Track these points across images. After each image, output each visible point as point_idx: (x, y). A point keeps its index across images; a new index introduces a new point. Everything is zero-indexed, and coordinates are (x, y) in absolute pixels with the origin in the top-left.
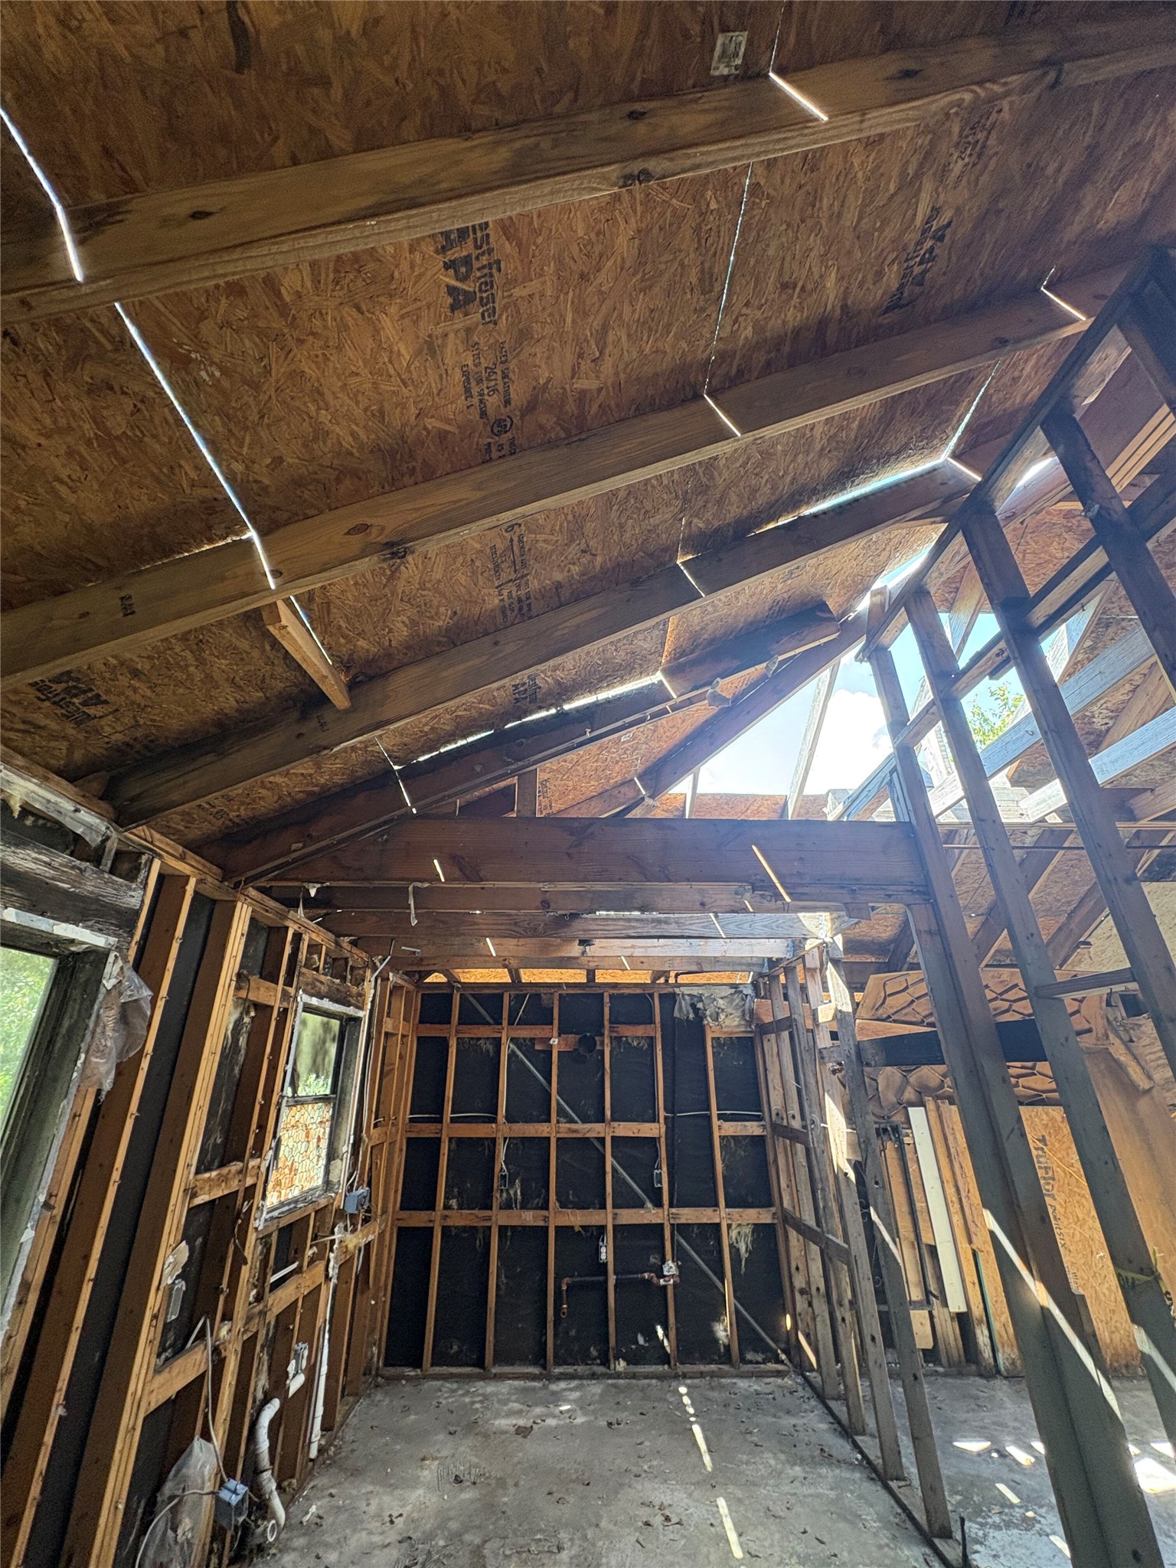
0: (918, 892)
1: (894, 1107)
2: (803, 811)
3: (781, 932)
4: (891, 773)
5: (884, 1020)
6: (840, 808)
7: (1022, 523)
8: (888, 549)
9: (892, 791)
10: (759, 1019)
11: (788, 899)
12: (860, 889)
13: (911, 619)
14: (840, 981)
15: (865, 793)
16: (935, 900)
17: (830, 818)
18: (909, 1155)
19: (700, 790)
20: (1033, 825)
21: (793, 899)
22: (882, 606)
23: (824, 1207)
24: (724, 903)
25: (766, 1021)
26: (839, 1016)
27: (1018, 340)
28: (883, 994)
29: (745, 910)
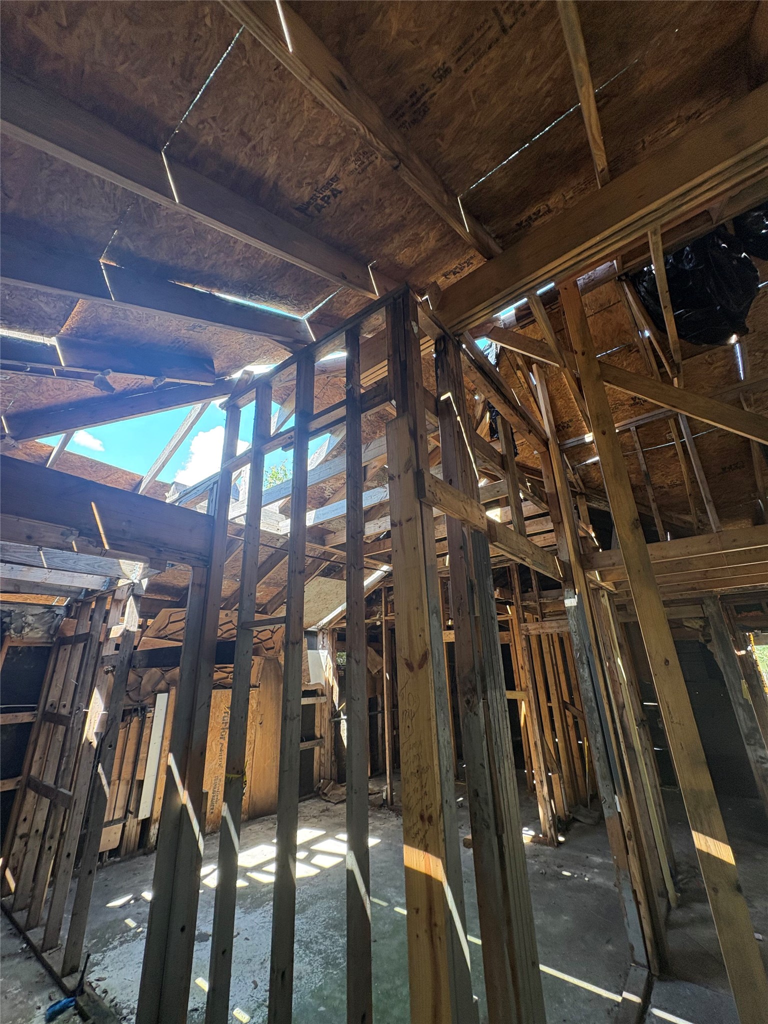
0: (202, 560)
1: (148, 694)
2: (152, 491)
3: (100, 570)
4: (214, 483)
5: (162, 638)
6: (177, 496)
7: (328, 377)
8: (260, 350)
9: (210, 495)
10: (63, 633)
11: (107, 547)
12: (165, 550)
13: (257, 398)
14: (135, 610)
15: (195, 491)
16: (211, 566)
17: (168, 501)
18: (147, 724)
19: (67, 449)
20: (281, 536)
21: (111, 548)
22: (247, 381)
23: (64, 769)
24: (52, 540)
25: (69, 635)
26: (127, 635)
27: (350, 282)
28: (167, 622)
29: (71, 549)
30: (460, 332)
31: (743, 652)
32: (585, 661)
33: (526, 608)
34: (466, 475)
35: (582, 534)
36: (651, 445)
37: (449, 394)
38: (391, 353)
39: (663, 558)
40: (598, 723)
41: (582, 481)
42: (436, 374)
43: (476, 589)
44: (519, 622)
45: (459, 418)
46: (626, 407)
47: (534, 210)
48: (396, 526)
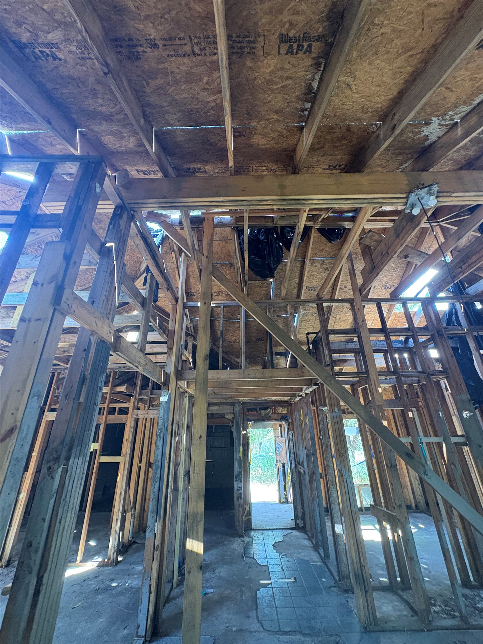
30: (136, 209)
31: (245, 432)
32: (162, 436)
33: (141, 400)
34: (107, 301)
35: (184, 358)
36: (230, 318)
37: (113, 244)
38: (72, 195)
39: (218, 379)
40: (159, 476)
41: (194, 328)
42: (109, 228)
43: (87, 382)
44: (134, 409)
45: (115, 262)
46: (223, 295)
47: (198, 166)
48: (25, 321)
